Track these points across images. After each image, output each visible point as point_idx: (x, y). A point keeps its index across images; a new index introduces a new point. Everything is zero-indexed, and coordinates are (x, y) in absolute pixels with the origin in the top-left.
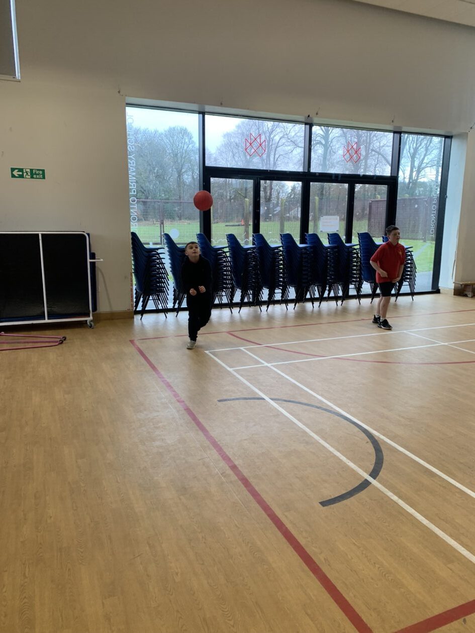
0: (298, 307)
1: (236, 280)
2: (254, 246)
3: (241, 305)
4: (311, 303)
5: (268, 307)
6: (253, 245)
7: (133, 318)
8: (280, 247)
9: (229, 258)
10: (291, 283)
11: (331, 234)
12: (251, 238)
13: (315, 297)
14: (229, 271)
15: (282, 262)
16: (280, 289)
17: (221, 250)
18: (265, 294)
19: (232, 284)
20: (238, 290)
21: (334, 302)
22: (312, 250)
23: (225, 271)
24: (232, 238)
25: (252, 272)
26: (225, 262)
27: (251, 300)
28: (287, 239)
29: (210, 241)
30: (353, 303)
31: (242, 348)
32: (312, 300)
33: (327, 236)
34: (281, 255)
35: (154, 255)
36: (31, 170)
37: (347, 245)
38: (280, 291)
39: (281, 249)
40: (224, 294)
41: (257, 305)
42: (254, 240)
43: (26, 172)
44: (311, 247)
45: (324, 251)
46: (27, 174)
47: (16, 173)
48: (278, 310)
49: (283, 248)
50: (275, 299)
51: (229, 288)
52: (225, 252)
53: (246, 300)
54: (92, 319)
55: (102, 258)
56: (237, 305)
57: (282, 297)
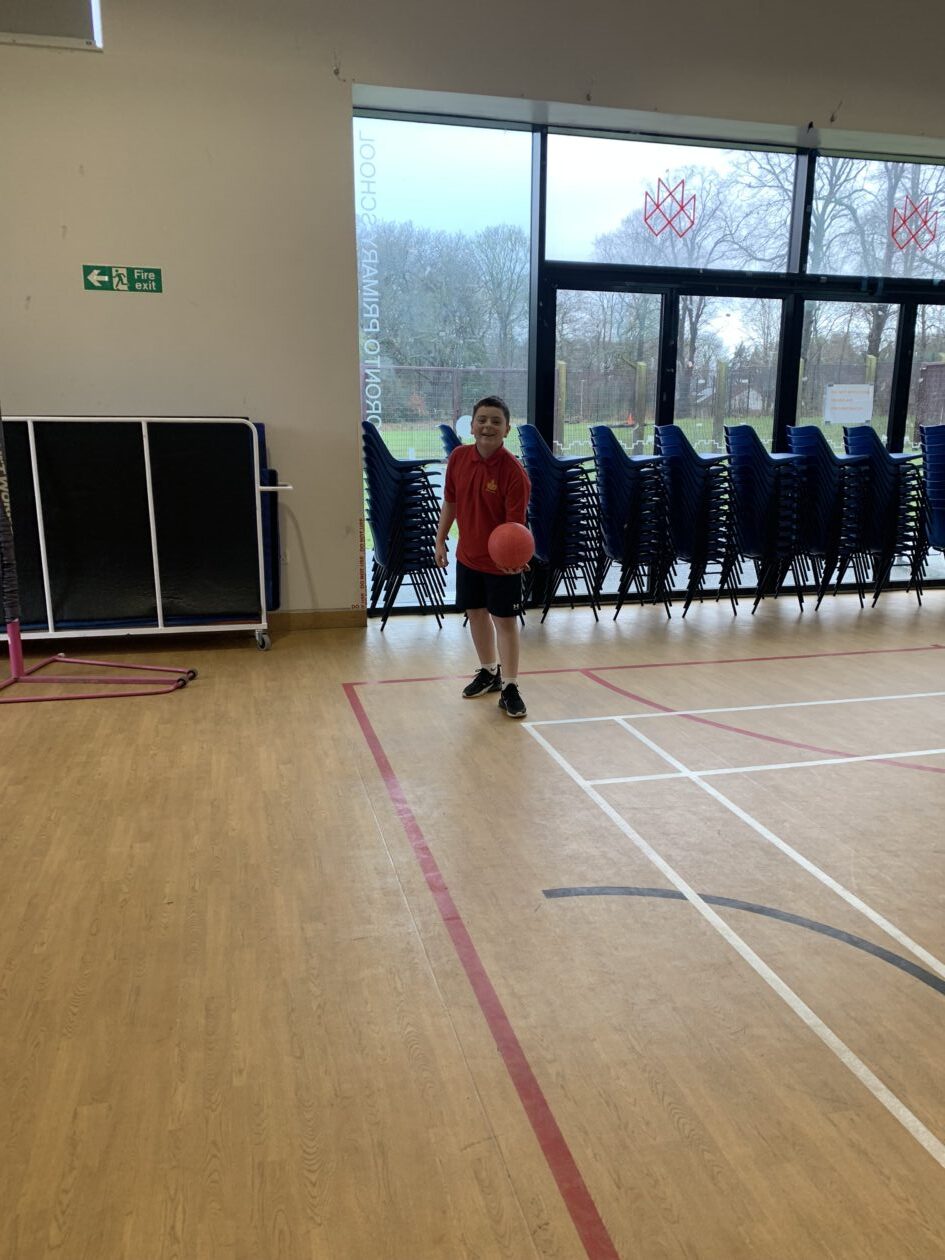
0: (762, 608)
1: (609, 540)
2: (659, 456)
3: (621, 599)
4: (795, 600)
5: (686, 607)
6: (655, 454)
7: (366, 626)
8: (721, 459)
9: (594, 486)
10: (747, 550)
11: (852, 429)
12: (650, 439)
13: (808, 583)
14: (594, 517)
15: (726, 496)
16: (719, 562)
17: (577, 467)
18: (680, 575)
19: (600, 549)
20: (614, 564)
21: (855, 598)
22: (804, 467)
23: (584, 517)
24: (604, 439)
25: (651, 522)
26: (584, 495)
27: (645, 589)
28: (742, 439)
29: (551, 445)
30: (900, 602)
31: (618, 719)
32: (800, 591)
33: (843, 435)
34: (725, 480)
35: (415, 479)
36: (130, 271)
37: (894, 456)
38: (719, 568)
39: (726, 463)
40: (579, 573)
41: (660, 601)
42: (660, 444)
43: (119, 276)
44: (800, 461)
45: (835, 469)
46: (121, 279)
47: (94, 278)
48: (711, 613)
49: (730, 462)
50: (705, 587)
51: (592, 560)
52: (584, 472)
53: (633, 589)
54: (266, 627)
55: (292, 484)
56: (609, 599)
57: (722, 582)
